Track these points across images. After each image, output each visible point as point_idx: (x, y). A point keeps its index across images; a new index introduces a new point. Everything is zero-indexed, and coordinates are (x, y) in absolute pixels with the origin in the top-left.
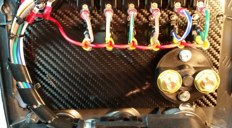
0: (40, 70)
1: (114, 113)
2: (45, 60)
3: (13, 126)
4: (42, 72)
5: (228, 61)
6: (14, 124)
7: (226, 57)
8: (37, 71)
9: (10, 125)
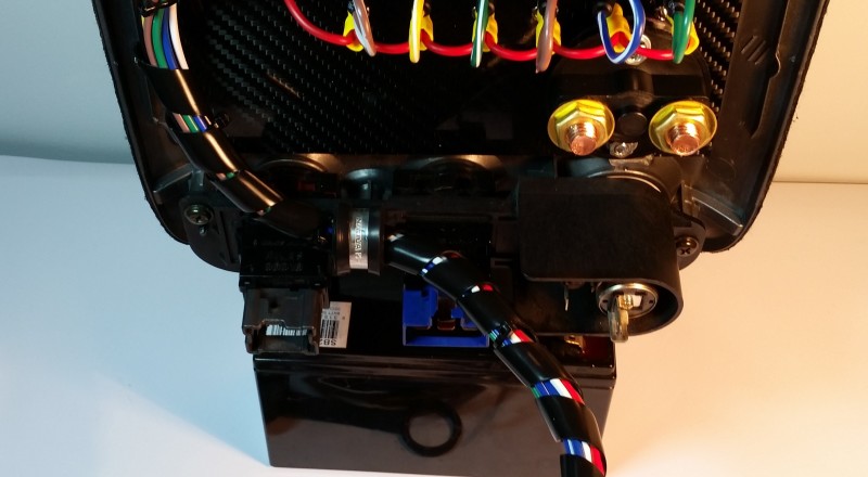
0: (223, 59)
1: (431, 160)
2: (236, 35)
3: (160, 193)
4: (228, 64)
5: (758, 50)
6: (161, 187)
7: (755, 37)
8: (216, 61)
9: (152, 190)
